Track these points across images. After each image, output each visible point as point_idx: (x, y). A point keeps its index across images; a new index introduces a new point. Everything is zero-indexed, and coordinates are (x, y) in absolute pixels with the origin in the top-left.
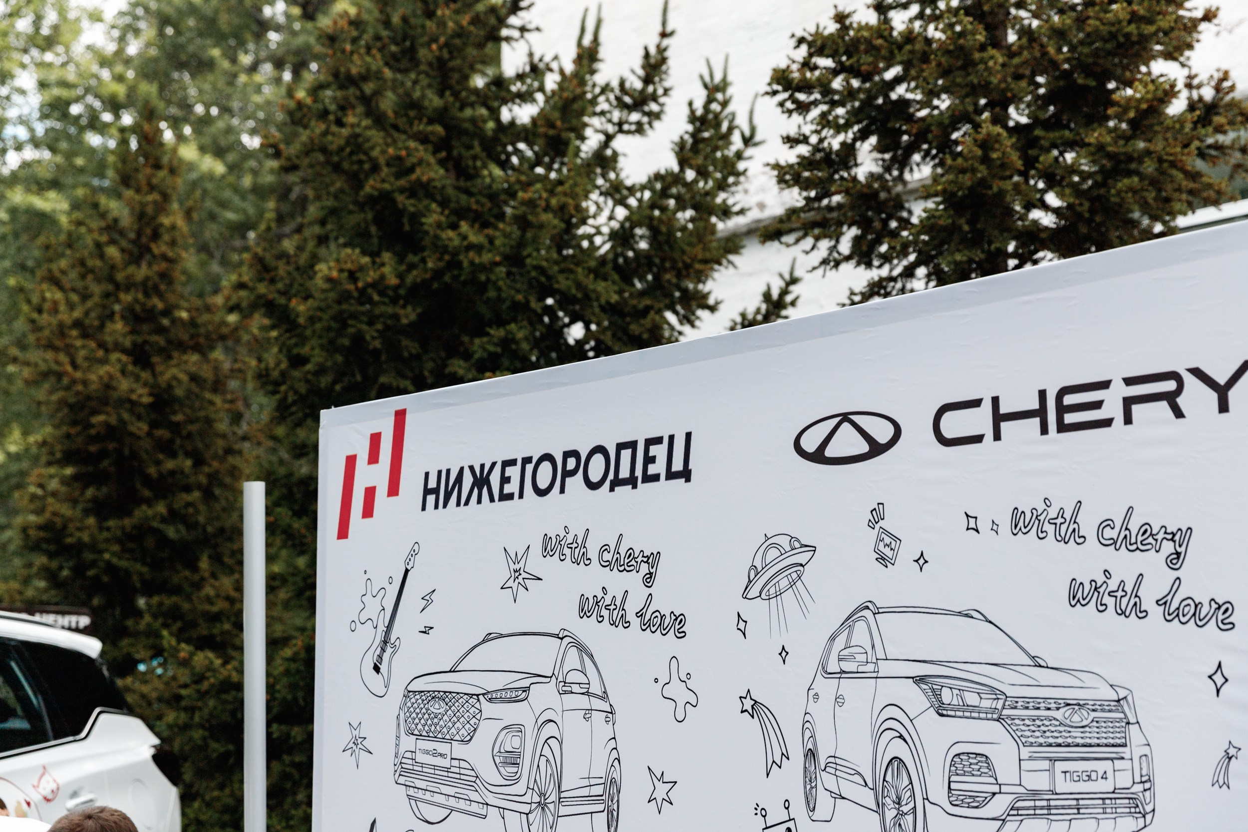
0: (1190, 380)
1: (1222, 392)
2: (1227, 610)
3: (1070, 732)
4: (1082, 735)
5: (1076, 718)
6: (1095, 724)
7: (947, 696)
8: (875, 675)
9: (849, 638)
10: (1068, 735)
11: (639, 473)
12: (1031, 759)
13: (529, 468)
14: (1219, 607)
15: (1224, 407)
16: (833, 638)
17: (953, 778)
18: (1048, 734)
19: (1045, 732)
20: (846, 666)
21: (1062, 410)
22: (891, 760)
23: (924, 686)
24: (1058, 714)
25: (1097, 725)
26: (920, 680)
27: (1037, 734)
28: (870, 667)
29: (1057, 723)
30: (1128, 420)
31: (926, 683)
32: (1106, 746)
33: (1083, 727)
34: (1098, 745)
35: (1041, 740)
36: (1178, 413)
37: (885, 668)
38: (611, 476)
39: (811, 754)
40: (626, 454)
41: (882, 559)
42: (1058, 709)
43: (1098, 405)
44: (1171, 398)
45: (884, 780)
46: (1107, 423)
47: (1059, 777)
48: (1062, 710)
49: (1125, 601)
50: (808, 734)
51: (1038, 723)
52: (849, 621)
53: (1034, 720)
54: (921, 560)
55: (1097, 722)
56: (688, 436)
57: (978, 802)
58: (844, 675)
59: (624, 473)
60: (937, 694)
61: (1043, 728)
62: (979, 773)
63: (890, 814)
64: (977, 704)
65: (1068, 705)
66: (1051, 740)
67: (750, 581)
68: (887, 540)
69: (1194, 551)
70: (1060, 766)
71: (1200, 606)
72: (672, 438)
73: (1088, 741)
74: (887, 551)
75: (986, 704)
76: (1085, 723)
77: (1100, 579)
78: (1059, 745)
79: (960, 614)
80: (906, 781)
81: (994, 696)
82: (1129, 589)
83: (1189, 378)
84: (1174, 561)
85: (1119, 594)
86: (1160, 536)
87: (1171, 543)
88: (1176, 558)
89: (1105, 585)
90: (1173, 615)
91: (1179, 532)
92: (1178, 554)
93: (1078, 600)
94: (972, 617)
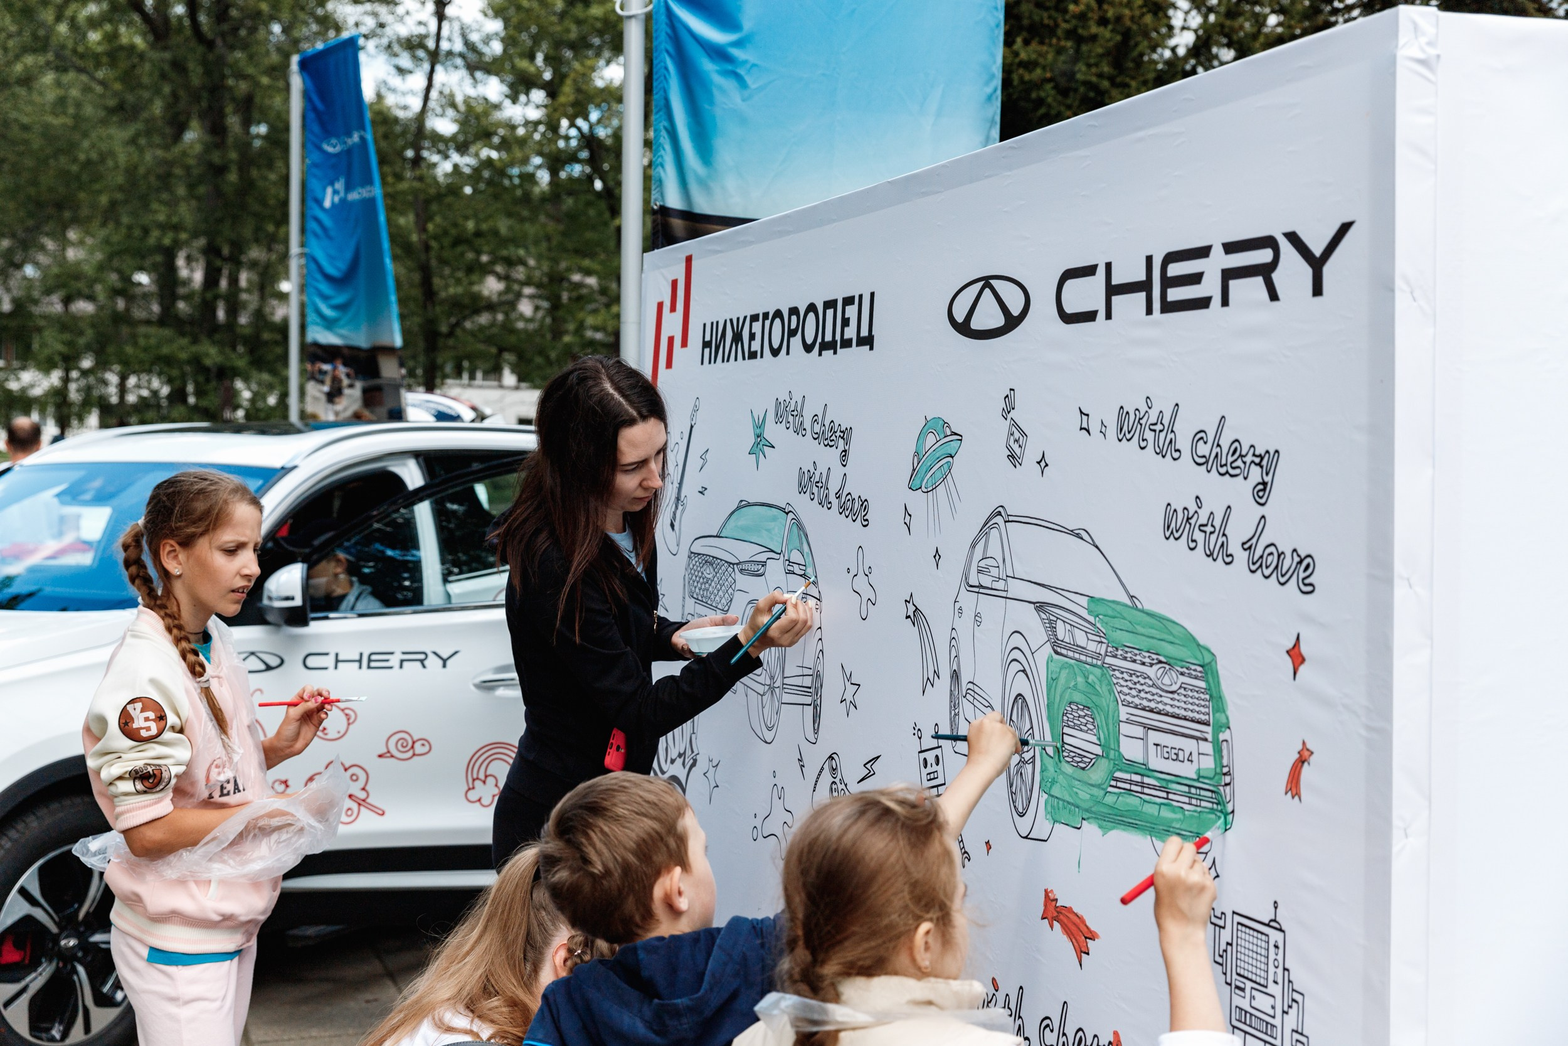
0: (1286, 251)
1: (1318, 267)
2: (1308, 566)
3: (1161, 696)
4: (1172, 702)
5: (1167, 680)
6: (1182, 691)
7: (1061, 630)
8: (1005, 594)
9: (986, 547)
10: (1159, 699)
11: (838, 337)
12: (1129, 721)
13: (768, 323)
14: (1300, 562)
15: (1317, 288)
16: (973, 546)
17: (1066, 730)
18: (1142, 695)
19: (1140, 691)
20: (983, 580)
21: (1166, 283)
22: (1016, 697)
23: (1043, 616)
24: (1151, 672)
25: (1185, 693)
26: (1039, 607)
27: (1134, 692)
28: (1002, 585)
29: (1150, 683)
30: (1224, 301)
31: (1045, 612)
32: (1192, 721)
33: (1172, 692)
34: (1185, 719)
35: (1137, 701)
36: (1273, 294)
37: (1017, 589)
38: (819, 340)
39: (955, 676)
40: (830, 312)
41: (1013, 458)
42: (1152, 665)
43: (1197, 278)
46: (1203, 303)
47: (1152, 749)
48: (1155, 667)
49: (1213, 539)
50: (954, 654)
51: (1134, 679)
52: (986, 527)
53: (1131, 675)
54: (1043, 462)
55: (1185, 689)
56: (872, 294)
57: (1085, 763)
58: (981, 590)
59: (828, 338)
60: (1053, 627)
61: (1138, 686)
62: (1086, 728)
64: (1084, 645)
65: (1160, 662)
66: (1145, 703)
67: (913, 470)
68: (1017, 434)
69: (1280, 483)
70: (1153, 736)
71: (1282, 556)
72: (861, 296)
73: (1177, 711)
74: (1016, 448)
75: (1092, 646)
76: (1174, 688)
77: (1192, 507)
78: (1151, 711)
79: (1072, 533)
80: (1028, 724)
81: (1098, 639)
82: (1217, 524)
83: (1285, 246)
84: (1261, 494)
85: (1209, 529)
86: (1248, 459)
87: (1258, 469)
88: (1262, 490)
89: (1196, 515)
90: (1256, 565)
91: (1267, 455)
92: (1264, 484)
93: (1172, 533)
94: (1082, 539)
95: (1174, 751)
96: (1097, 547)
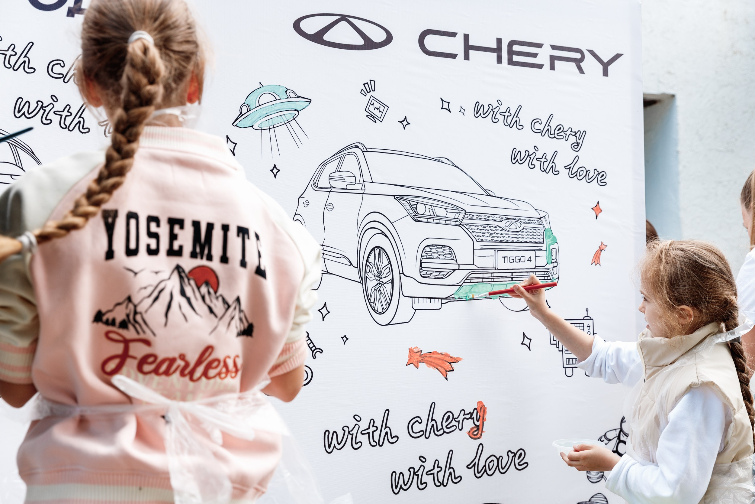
0: (588, 56)
1: (606, 66)
2: (603, 176)
3: (509, 234)
4: (517, 236)
5: (513, 227)
6: (525, 230)
7: (421, 209)
8: (362, 192)
9: (339, 165)
10: (507, 236)
12: (481, 249)
14: (599, 174)
15: (605, 73)
16: (324, 164)
17: (424, 260)
18: (494, 235)
19: (492, 234)
20: (334, 184)
21: (511, 53)
22: (374, 248)
23: (403, 202)
24: (502, 224)
25: (526, 231)
26: (399, 198)
27: (487, 235)
28: (359, 186)
29: (501, 229)
30: (552, 68)
31: (405, 200)
32: (531, 243)
33: (517, 232)
34: (526, 242)
35: (489, 238)
36: (581, 71)
37: (370, 188)
41: (372, 117)
42: (501, 221)
43: (535, 55)
44: (578, 62)
45: (367, 261)
46: (540, 66)
47: (500, 260)
48: (504, 222)
49: (546, 164)
51: (487, 228)
52: (341, 154)
53: (485, 227)
54: (405, 122)
55: (526, 229)
57: (443, 275)
58: (333, 190)
60: (413, 207)
61: (490, 231)
62: (444, 257)
63: (371, 284)
64: (445, 215)
65: (508, 219)
66: (496, 239)
67: (241, 114)
68: (377, 105)
69: (586, 144)
70: (502, 253)
71: (589, 172)
73: (520, 240)
74: (376, 112)
75: (451, 215)
76: (518, 229)
77: (532, 151)
78: (502, 242)
79: (434, 159)
80: (386, 262)
81: (457, 211)
82: (549, 158)
83: (587, 55)
84: (576, 147)
85: (543, 160)
86: (568, 133)
87: (574, 137)
88: (577, 146)
89: (534, 154)
90: (573, 175)
91: (579, 132)
92: (578, 144)
93: (517, 161)
94: (443, 162)
95: (517, 258)
96: (456, 166)
